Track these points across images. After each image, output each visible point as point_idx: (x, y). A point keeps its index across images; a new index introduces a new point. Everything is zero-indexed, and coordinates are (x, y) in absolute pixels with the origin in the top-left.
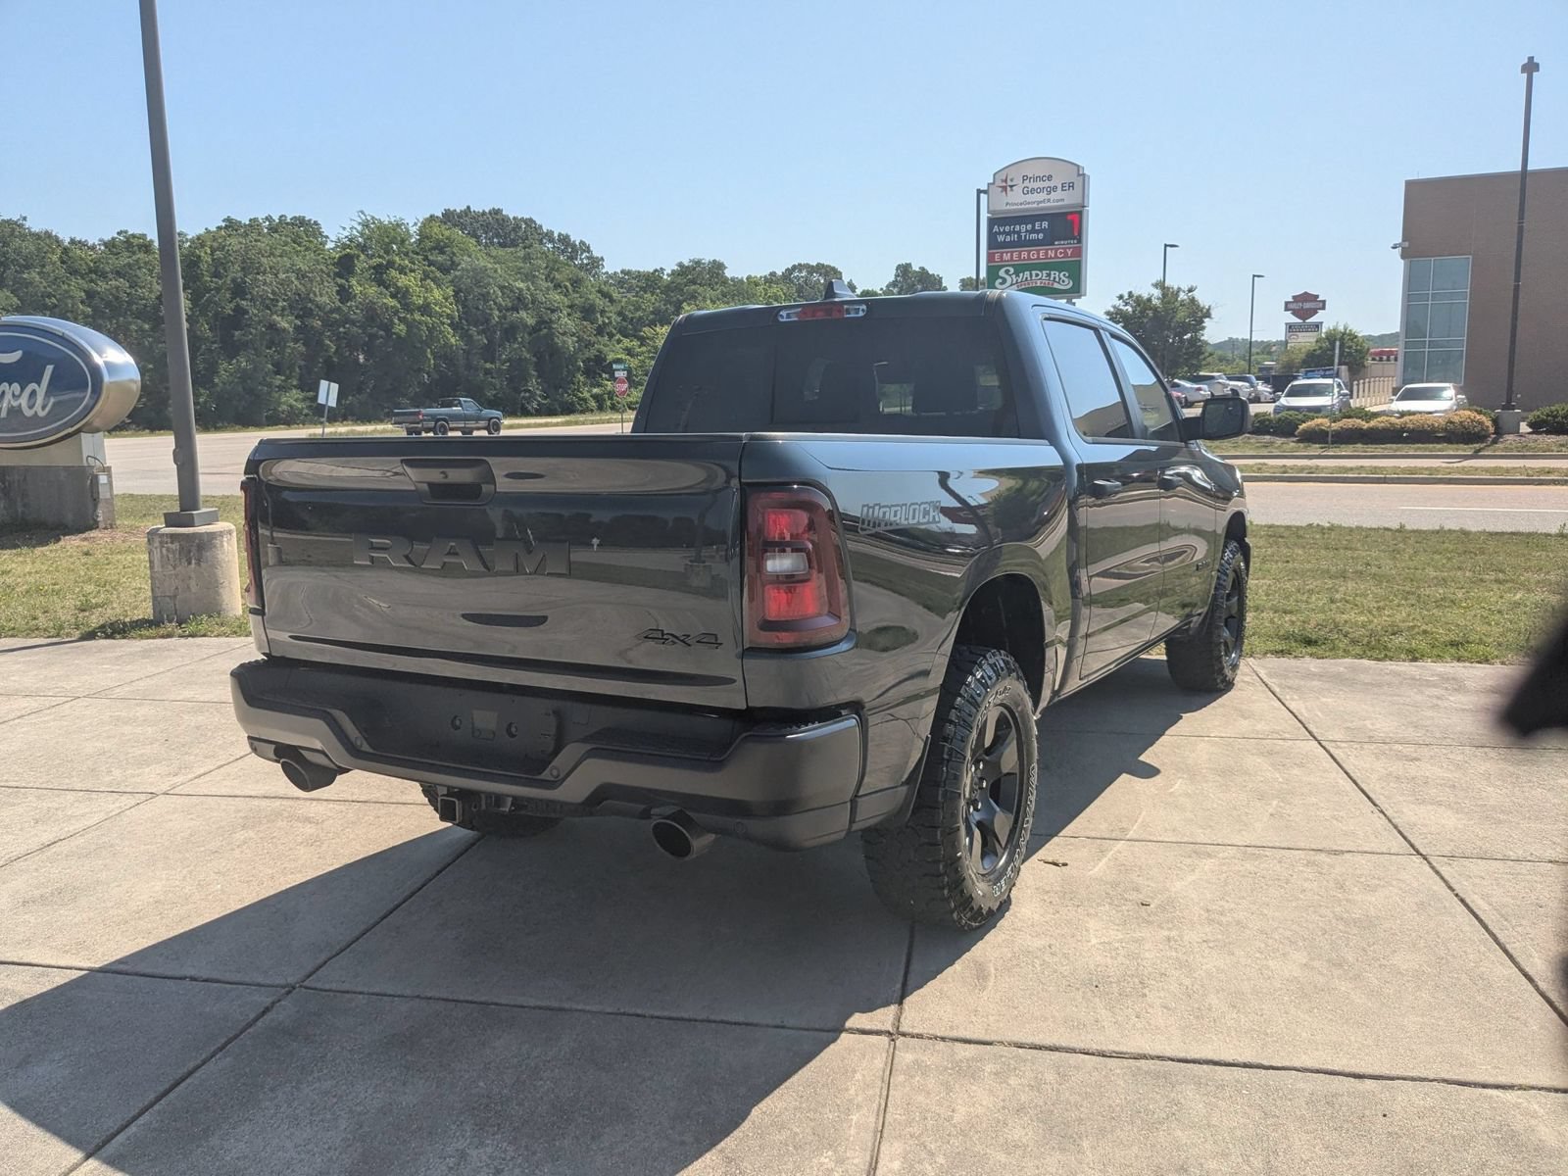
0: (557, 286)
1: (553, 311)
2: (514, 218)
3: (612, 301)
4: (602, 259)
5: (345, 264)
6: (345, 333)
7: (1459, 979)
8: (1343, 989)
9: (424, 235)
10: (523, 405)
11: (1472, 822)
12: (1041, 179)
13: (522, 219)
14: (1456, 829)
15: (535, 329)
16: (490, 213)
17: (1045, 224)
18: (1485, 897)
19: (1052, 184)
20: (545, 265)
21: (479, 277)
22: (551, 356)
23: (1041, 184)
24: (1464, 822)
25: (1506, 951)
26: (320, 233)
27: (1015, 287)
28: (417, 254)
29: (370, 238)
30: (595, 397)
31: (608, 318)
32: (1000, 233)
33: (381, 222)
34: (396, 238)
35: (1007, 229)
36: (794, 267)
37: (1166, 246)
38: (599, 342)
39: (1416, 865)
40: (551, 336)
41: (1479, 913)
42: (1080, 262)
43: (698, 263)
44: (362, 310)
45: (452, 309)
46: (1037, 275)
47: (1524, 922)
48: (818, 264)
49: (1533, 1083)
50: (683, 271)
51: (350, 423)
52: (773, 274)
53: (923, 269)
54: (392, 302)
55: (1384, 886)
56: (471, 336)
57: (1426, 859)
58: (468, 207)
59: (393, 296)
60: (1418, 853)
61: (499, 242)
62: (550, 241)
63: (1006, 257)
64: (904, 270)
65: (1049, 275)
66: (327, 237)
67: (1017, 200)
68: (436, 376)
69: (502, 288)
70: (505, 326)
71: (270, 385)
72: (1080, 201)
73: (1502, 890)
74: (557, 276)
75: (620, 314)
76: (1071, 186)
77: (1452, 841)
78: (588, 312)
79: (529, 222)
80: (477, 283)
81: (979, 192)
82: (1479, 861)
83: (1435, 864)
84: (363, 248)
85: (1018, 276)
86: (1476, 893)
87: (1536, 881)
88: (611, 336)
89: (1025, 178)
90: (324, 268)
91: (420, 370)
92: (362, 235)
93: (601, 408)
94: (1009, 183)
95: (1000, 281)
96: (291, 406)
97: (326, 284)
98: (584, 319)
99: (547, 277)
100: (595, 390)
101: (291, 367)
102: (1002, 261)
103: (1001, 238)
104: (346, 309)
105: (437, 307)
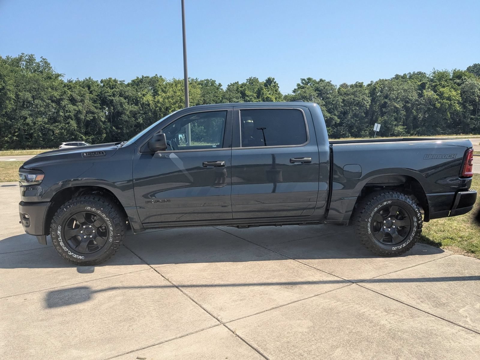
5: (423, 86)
6: (419, 108)
28: (450, 80)
29: (435, 77)
33: (440, 72)
34: (444, 76)
44: (426, 100)
45: (459, 98)
54: (437, 97)
56: (466, 107)
59: (437, 95)
71: (393, 125)
80: (471, 88)
92: (432, 76)
96: (399, 131)
97: (414, 93)
101: (400, 119)
104: (420, 100)
105: (454, 97)
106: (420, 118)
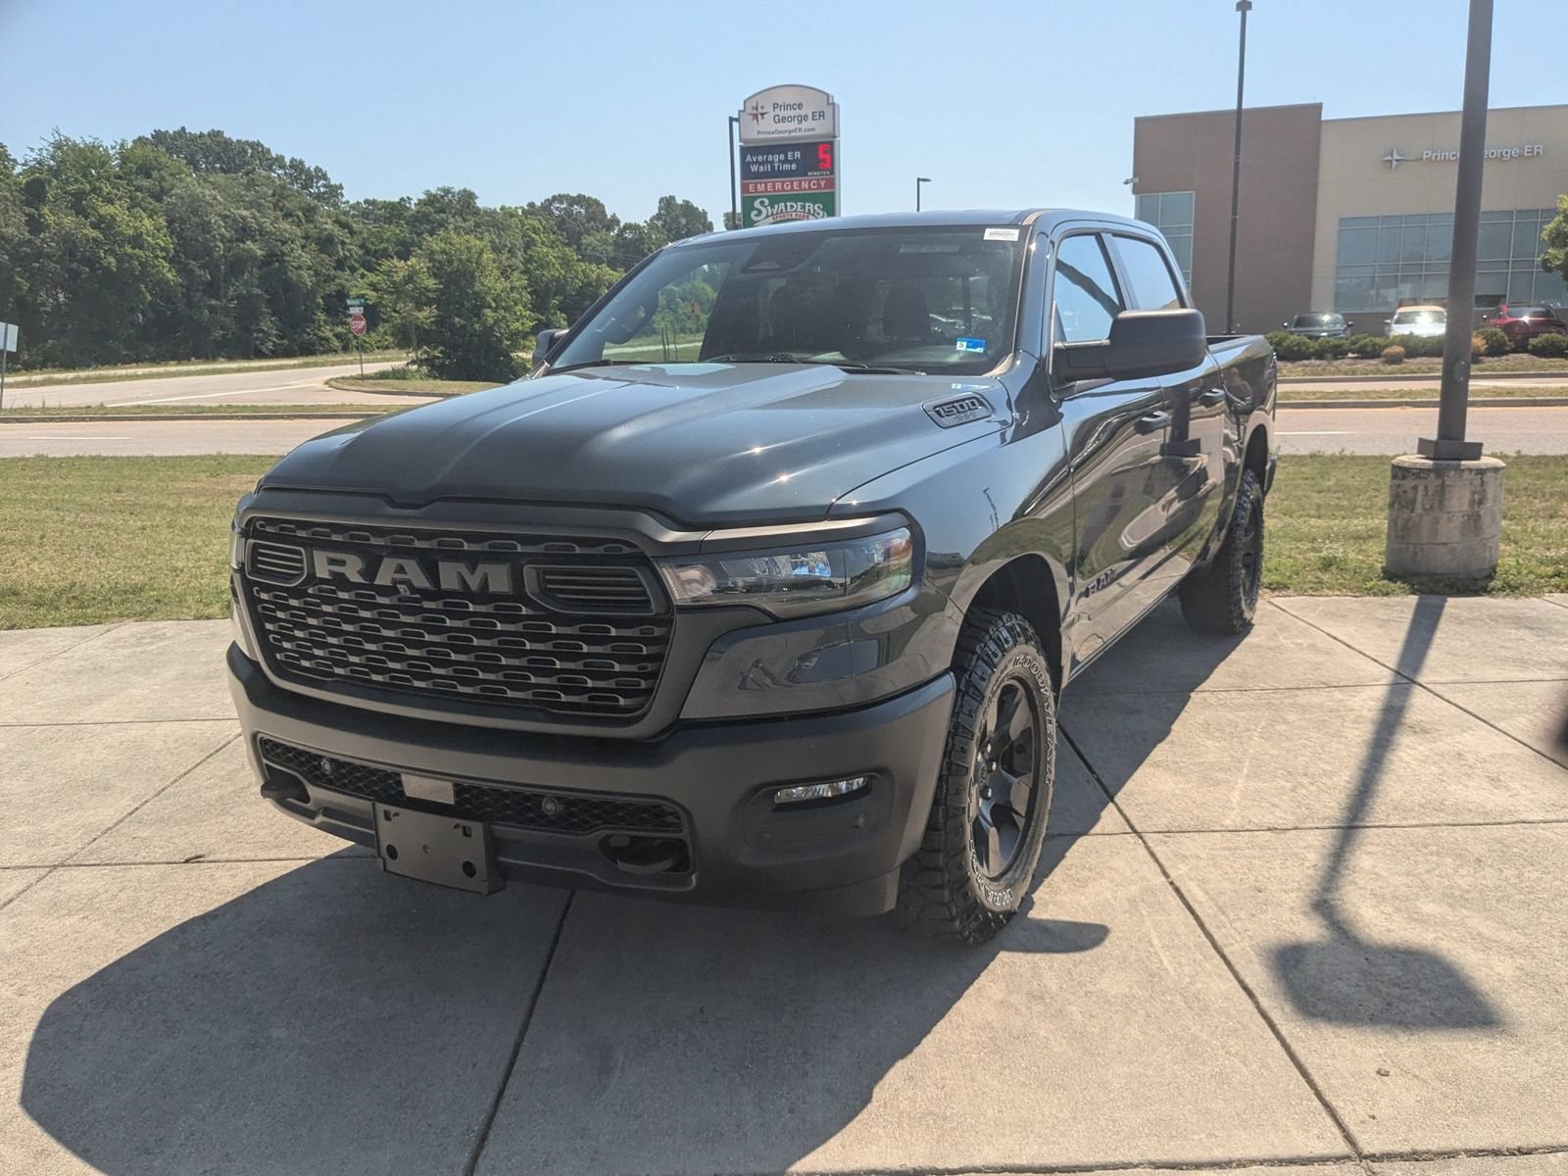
0: (288, 215)
1: (284, 243)
2: (238, 141)
3: (352, 232)
4: (341, 187)
5: (34, 191)
6: (39, 269)
7: (1172, 1002)
8: (1042, 1033)
9: (125, 158)
10: (256, 347)
11: (1190, 786)
12: (792, 107)
13: (247, 142)
14: (1173, 796)
15: (265, 263)
16: (209, 135)
17: (798, 155)
18: (1202, 883)
19: (802, 112)
20: (271, 192)
21: (196, 206)
22: (286, 291)
23: (792, 113)
24: (1181, 786)
25: (1223, 957)
26: (7, 156)
27: (771, 219)
28: (120, 178)
29: (63, 161)
30: (338, 336)
31: (349, 250)
32: (753, 163)
33: (75, 145)
34: (94, 162)
35: (760, 158)
36: (554, 198)
37: (919, 180)
38: (338, 277)
39: (1131, 846)
40: (283, 270)
41: (1195, 906)
42: (833, 194)
43: (447, 191)
44: (58, 243)
45: (165, 240)
46: (792, 207)
47: (1242, 915)
48: (579, 196)
49: (1254, 1154)
50: (431, 200)
51: (50, 369)
52: (531, 205)
53: (687, 202)
54: (95, 233)
55: (1094, 879)
56: (192, 271)
57: (1141, 837)
58: (183, 129)
59: (94, 226)
60: (1135, 832)
61: (221, 168)
62: (281, 167)
63: (761, 187)
64: (667, 203)
65: (803, 207)
66: (15, 160)
67: (769, 129)
68: (151, 315)
69: (225, 217)
70: (229, 259)
72: (831, 131)
73: (1219, 872)
74: (287, 205)
75: (362, 246)
76: (822, 114)
77: (1168, 811)
78: (326, 243)
79: (256, 146)
80: (195, 213)
81: (731, 120)
82: (1196, 834)
83: (1150, 844)
84: (55, 173)
85: (772, 207)
86: (1192, 880)
87: (1255, 857)
88: (353, 270)
89: (775, 106)
90: (8, 194)
91: (132, 310)
92: (53, 158)
93: (346, 349)
94: (760, 111)
95: (755, 212)
97: (12, 213)
98: (321, 251)
99: (276, 206)
100: (339, 329)
102: (756, 191)
103: (754, 168)
104: (38, 242)
105: (150, 239)
106: (43, 304)
